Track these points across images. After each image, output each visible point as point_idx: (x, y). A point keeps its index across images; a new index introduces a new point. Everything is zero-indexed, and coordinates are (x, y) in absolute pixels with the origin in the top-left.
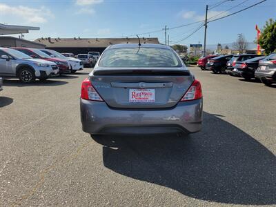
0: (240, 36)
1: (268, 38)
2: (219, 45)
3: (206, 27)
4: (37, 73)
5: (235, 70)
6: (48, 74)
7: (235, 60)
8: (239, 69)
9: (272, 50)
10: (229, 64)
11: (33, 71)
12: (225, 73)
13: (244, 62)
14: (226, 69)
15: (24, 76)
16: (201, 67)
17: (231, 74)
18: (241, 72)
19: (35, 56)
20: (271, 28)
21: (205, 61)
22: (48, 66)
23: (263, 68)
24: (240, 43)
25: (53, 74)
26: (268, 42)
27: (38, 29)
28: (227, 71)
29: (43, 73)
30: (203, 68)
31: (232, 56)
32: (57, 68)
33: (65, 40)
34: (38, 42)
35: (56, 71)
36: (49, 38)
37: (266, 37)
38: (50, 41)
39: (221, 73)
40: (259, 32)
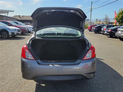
0: (106, 15)
1: (120, 17)
2: (97, 19)
3: (91, 11)
4: (10, 34)
5: (105, 32)
6: (15, 34)
7: (105, 27)
8: (108, 32)
9: (122, 23)
10: (102, 29)
11: (8, 32)
12: (101, 33)
13: (110, 29)
14: (101, 31)
15: (3, 35)
16: (89, 30)
17: (103, 34)
18: (108, 33)
19: (10, 25)
20: (122, 12)
21: (91, 27)
22: (15, 30)
23: (120, 32)
24: (106, 19)
25: (18, 34)
26: (120, 19)
27: (13, 11)
28: (101, 32)
29: (13, 33)
30: (90, 30)
31: (104, 26)
32: (20, 31)
33: (27, 16)
34: (14, 17)
35: (20, 33)
36: (19, 16)
37: (119, 17)
38: (20, 17)
39: (98, 33)
40: (116, 14)
